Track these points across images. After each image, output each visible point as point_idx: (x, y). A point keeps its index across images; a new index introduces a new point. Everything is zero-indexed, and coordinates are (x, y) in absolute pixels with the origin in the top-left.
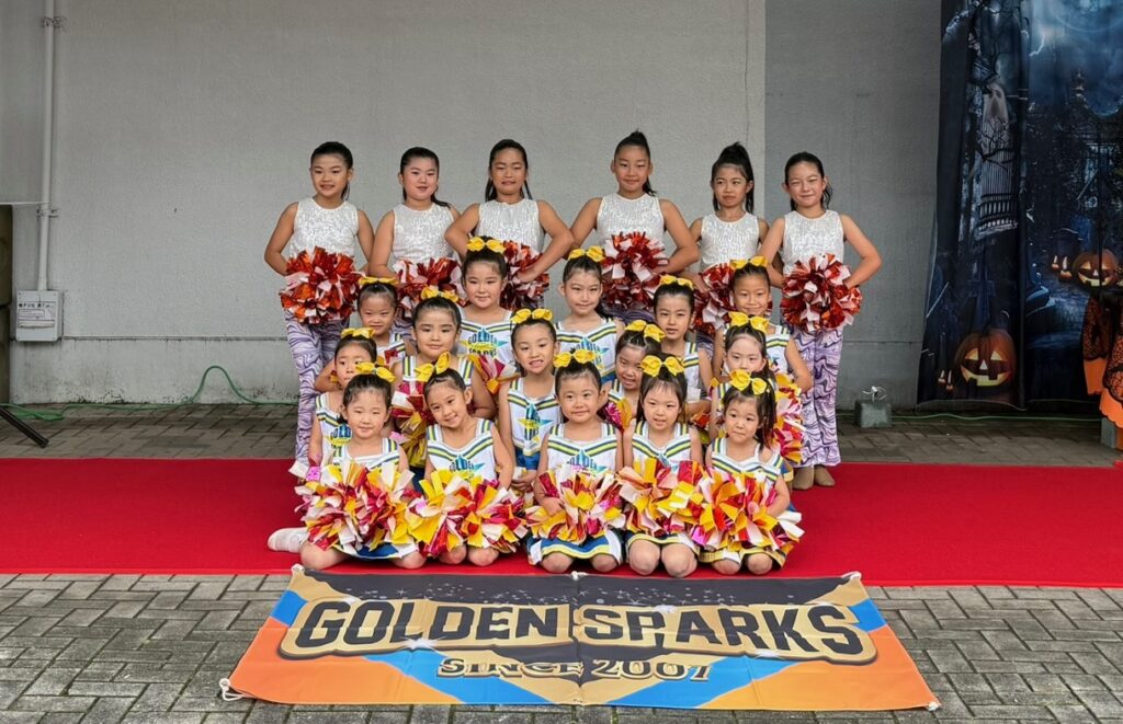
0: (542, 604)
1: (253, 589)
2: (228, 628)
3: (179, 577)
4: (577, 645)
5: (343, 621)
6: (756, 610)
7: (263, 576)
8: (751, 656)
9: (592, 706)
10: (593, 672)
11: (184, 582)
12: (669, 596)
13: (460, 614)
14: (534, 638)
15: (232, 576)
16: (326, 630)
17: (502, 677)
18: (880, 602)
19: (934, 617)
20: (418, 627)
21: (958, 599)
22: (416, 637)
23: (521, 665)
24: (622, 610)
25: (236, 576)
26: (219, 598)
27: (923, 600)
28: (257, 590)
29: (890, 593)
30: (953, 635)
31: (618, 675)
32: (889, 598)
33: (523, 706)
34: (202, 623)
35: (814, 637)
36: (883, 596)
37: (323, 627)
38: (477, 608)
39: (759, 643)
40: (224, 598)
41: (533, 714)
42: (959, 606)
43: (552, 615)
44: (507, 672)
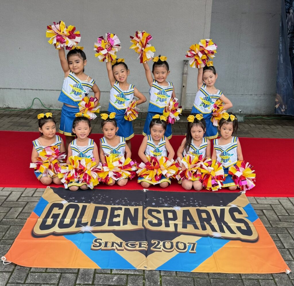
0: (133, 206)
1: (31, 195)
2: (16, 218)
3: (6, 189)
4: (146, 230)
5: (60, 214)
6: (210, 209)
7: (36, 188)
8: (211, 237)
9: (151, 270)
10: (152, 248)
11: (7, 191)
12: (178, 201)
13: (103, 211)
14: (130, 226)
15: (24, 188)
16: (52, 219)
17: (116, 251)
18: (255, 205)
19: (276, 214)
20: (86, 219)
21: (283, 204)
22: (86, 224)
23: (124, 243)
24: (161, 209)
25: (26, 188)
26: (17, 201)
27: (270, 205)
28: (32, 196)
29: (258, 200)
30: (285, 225)
31: (161, 250)
32: (258, 203)
33: (123, 270)
34: (8, 215)
35: (233, 225)
36: (255, 202)
37: (51, 218)
38: (109, 207)
39: (214, 230)
40: (19, 200)
41: (128, 275)
42: (284, 208)
43: (136, 211)
44: (119, 248)
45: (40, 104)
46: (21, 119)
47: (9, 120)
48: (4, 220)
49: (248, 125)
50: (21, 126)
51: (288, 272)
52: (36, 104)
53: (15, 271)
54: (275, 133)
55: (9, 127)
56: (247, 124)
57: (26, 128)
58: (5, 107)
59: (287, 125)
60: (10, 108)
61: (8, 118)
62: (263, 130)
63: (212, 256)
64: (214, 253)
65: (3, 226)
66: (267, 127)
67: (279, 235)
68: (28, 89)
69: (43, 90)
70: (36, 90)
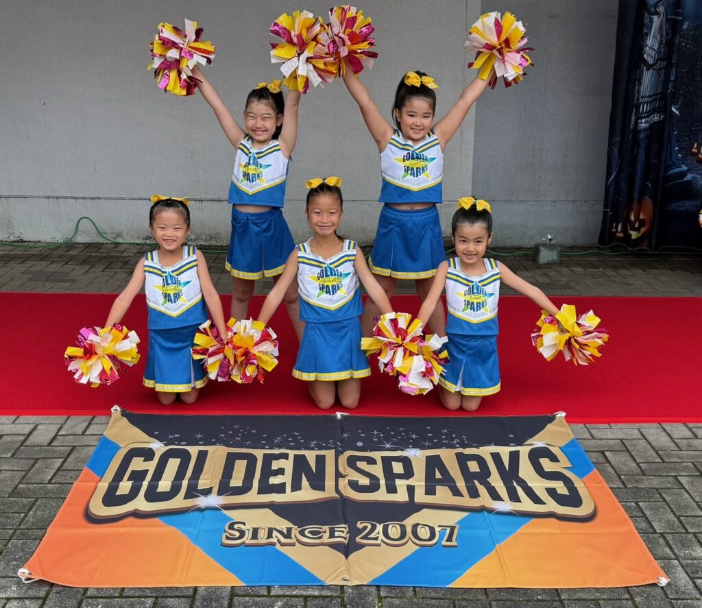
0: (312, 449)
1: (80, 432)
2: (50, 482)
3: (23, 419)
4: (344, 501)
5: (146, 471)
6: (486, 451)
7: (91, 417)
8: (491, 511)
9: (358, 586)
10: (358, 539)
11: (24, 424)
12: (414, 436)
13: (245, 462)
14: (307, 494)
15: (65, 417)
16: (130, 483)
17: (278, 547)
18: (586, 442)
19: (635, 461)
20: (209, 481)
21: (650, 438)
22: (207, 492)
23: (295, 530)
24: (377, 455)
25: (69, 417)
26: (49, 444)
27: (621, 440)
28: (83, 434)
29: (594, 432)
30: (655, 482)
31: (379, 542)
32: (593, 438)
33: (296, 587)
34: (29, 475)
35: (539, 485)
36: (587, 436)
37: (129, 480)
38: (259, 454)
39: (495, 496)
40: (55, 443)
41: (306, 598)
42: (652, 446)
43: (321, 460)
44: (283, 540)
45: (94, 230)
46: (52, 266)
47: (24, 269)
48: (20, 486)
49: (568, 270)
50: (51, 281)
51: (664, 581)
52: (84, 232)
53: (51, 596)
54: (628, 285)
55: (23, 285)
56: (566, 267)
57: (62, 284)
58: (12, 238)
59: (656, 268)
60: (26, 241)
61: (22, 263)
62: (601, 280)
63: (494, 551)
64: (497, 546)
65: (20, 500)
66: (610, 272)
67: (641, 504)
68: (66, 198)
69: (99, 198)
70: (84, 198)
